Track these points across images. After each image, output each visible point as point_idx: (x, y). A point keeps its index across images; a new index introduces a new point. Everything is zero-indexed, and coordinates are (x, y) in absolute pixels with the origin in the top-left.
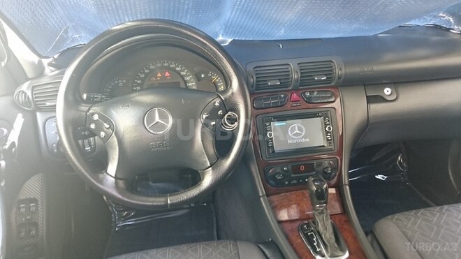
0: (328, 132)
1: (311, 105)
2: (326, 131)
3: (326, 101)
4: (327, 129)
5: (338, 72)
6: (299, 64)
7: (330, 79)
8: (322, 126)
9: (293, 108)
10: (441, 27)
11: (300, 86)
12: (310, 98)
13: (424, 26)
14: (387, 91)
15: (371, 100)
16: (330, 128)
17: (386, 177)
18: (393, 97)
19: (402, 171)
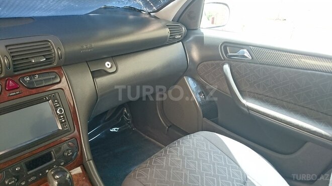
0: (60, 115)
1: (34, 91)
2: (57, 114)
3: (51, 83)
4: (58, 112)
5: (57, 52)
6: (6, 46)
7: (49, 60)
8: (53, 110)
9: (12, 98)
10: (135, 9)
11: (15, 71)
12: (31, 83)
13: (123, 8)
14: (108, 64)
15: (95, 74)
16: (61, 111)
17: (118, 129)
18: (114, 69)
19: (128, 121)
